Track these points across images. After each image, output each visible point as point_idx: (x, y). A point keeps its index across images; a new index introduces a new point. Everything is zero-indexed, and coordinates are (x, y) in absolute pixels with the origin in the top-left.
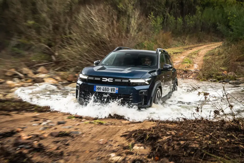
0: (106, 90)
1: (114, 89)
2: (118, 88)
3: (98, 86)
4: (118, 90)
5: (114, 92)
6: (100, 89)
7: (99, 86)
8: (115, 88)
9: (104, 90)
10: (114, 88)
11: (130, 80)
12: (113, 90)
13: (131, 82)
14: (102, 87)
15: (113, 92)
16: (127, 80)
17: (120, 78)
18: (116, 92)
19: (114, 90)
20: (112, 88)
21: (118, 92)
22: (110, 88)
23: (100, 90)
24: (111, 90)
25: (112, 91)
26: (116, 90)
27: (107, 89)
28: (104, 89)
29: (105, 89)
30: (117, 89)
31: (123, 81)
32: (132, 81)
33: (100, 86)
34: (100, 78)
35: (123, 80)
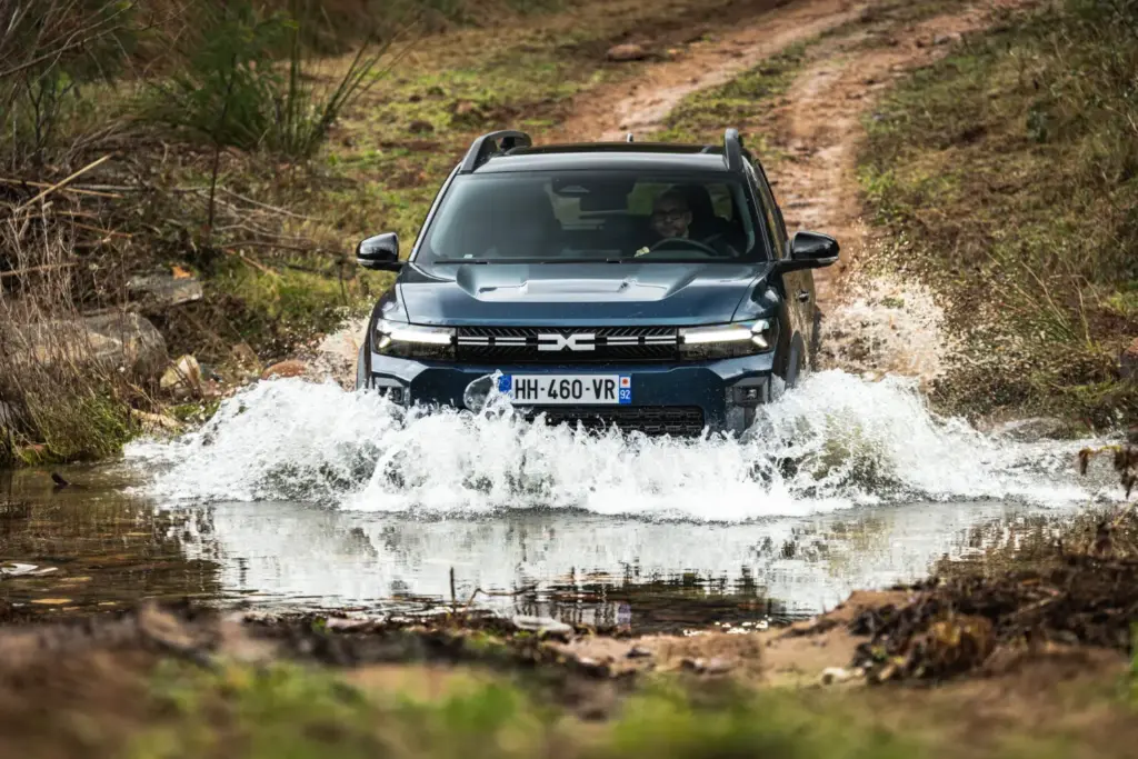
0: (565, 393)
1: (610, 385)
2: (629, 379)
3: (521, 378)
4: (628, 385)
5: (613, 397)
6: (532, 393)
7: (526, 377)
8: (615, 378)
9: (555, 396)
10: (607, 381)
11: (682, 332)
12: (607, 389)
13: (687, 341)
14: (544, 380)
15: (606, 397)
16: (668, 334)
17: (632, 328)
18: (620, 400)
19: (611, 390)
20: (598, 377)
21: (632, 395)
22: (587, 380)
23: (536, 397)
24: (592, 391)
25: (598, 396)
26: (621, 389)
27: (570, 387)
28: (557, 387)
29: (562, 388)
30: (625, 382)
31: (651, 340)
32: (692, 338)
33: (532, 378)
34: (523, 335)
35: (647, 338)
